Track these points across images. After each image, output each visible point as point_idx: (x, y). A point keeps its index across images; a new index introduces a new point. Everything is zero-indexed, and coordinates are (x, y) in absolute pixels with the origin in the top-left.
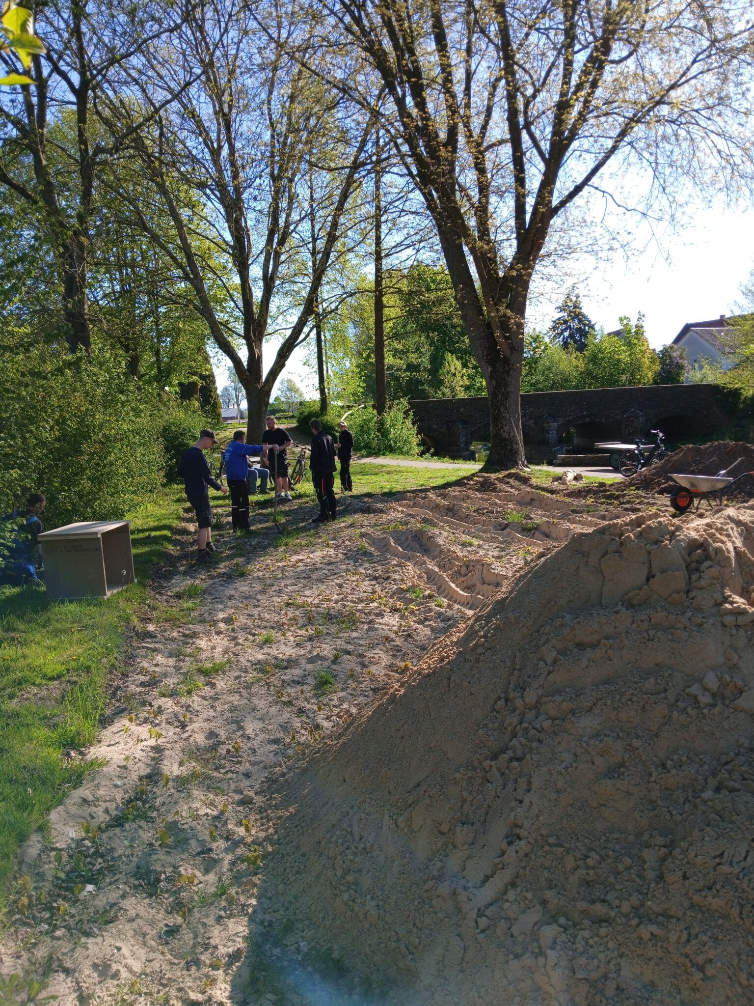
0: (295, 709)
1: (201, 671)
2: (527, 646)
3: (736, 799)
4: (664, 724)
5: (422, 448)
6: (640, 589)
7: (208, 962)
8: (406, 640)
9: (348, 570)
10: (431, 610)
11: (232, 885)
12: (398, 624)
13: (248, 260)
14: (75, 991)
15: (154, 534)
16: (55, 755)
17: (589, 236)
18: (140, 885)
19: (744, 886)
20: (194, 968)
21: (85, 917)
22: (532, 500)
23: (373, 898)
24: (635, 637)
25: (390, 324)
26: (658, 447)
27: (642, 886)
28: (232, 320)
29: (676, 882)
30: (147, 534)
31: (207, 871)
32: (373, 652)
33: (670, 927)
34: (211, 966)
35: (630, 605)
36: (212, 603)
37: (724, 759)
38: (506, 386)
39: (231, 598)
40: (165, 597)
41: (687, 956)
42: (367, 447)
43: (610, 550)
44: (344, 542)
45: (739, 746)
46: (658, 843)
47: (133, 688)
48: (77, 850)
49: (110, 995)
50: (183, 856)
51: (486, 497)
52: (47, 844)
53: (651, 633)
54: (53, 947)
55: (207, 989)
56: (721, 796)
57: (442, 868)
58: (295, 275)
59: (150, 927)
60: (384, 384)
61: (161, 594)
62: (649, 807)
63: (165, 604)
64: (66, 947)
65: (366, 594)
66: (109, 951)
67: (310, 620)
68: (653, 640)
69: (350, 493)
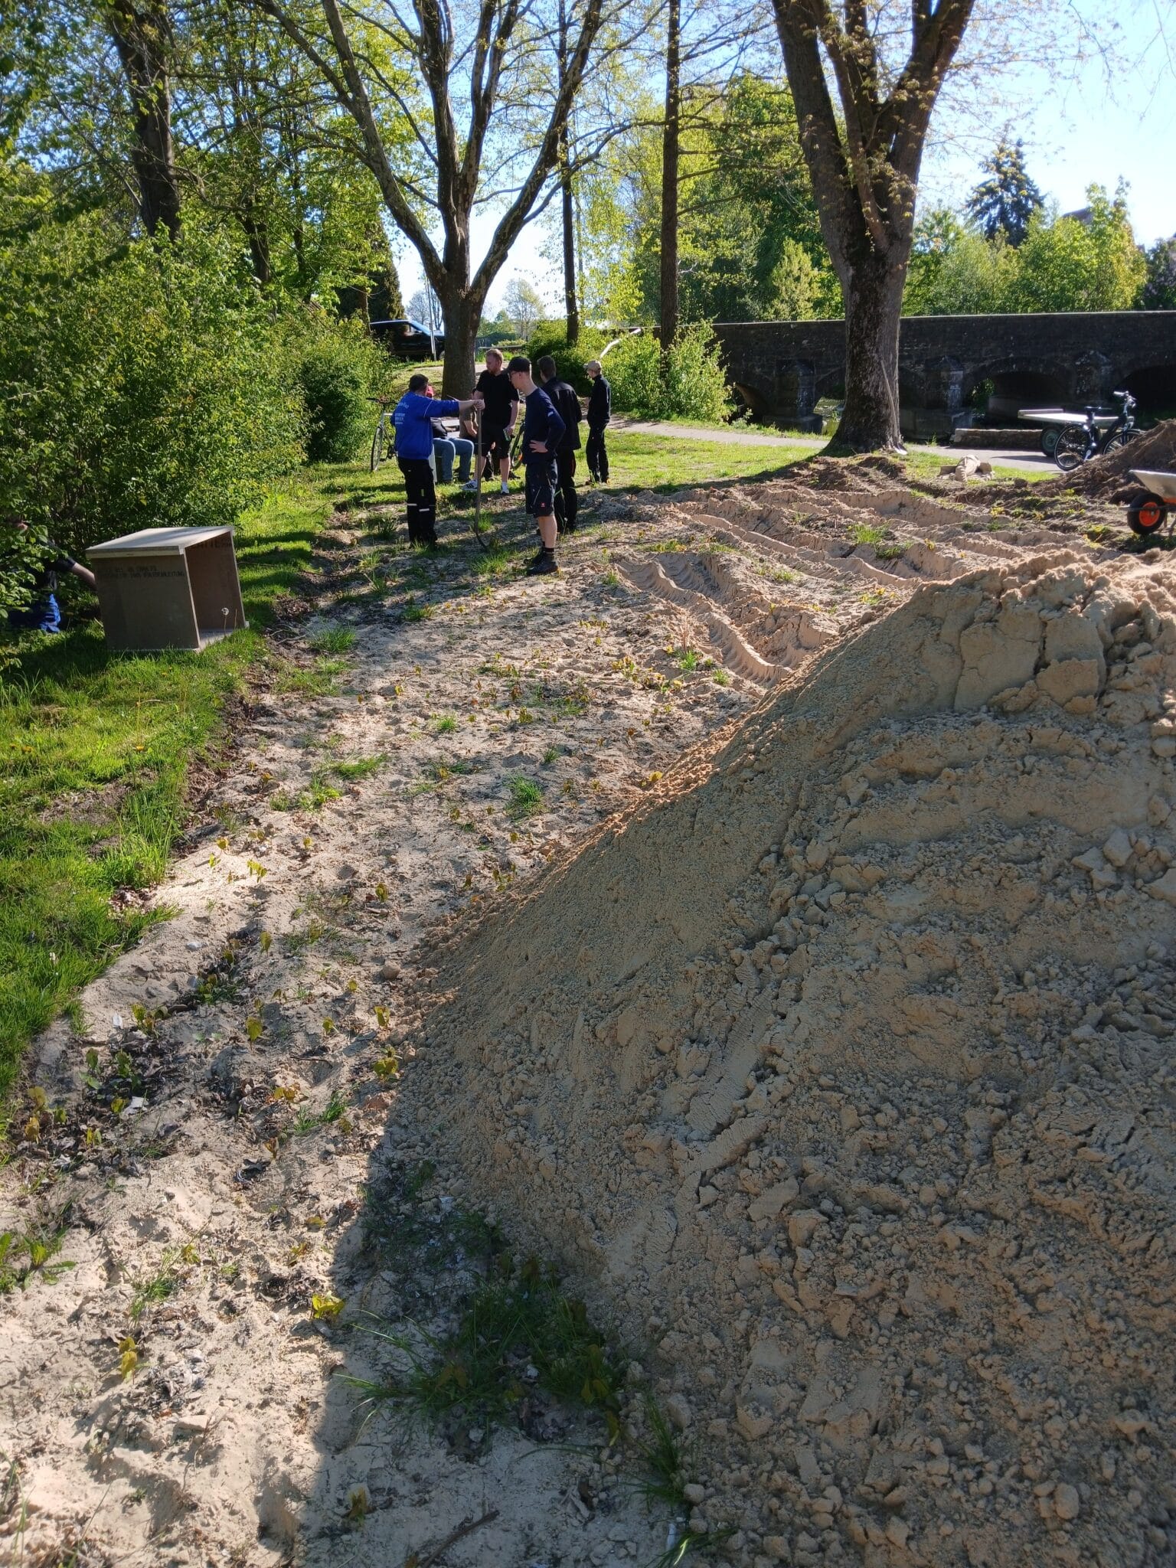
0: (477, 837)
1: (340, 772)
2: (822, 772)
3: (1129, 1042)
4: (1030, 913)
5: (735, 408)
6: (1021, 685)
7: (302, 1219)
8: (661, 735)
9: (585, 617)
10: (706, 689)
11: (350, 1103)
12: (652, 710)
13: (446, 64)
14: (102, 1256)
15: (284, 546)
16: (103, 899)
17: (1043, 29)
18: (214, 1099)
19: (1118, 1182)
20: (282, 1226)
21: (125, 1147)
22: (901, 505)
23: (550, 1141)
24: (1001, 766)
25: (690, 184)
26: (1123, 421)
27: (958, 1164)
28: (422, 174)
29: (1012, 1164)
30: (272, 546)
31: (317, 1081)
32: (608, 752)
33: (991, 1233)
34: (307, 1224)
35: (1000, 712)
36: (367, 663)
37: (1120, 974)
38: (877, 303)
39: (396, 656)
40: (295, 651)
41: (1011, 1279)
42: (642, 404)
43: (978, 615)
44: (582, 570)
45: (1148, 957)
46: (992, 1101)
47: (232, 796)
48: (126, 1047)
49: (153, 1264)
50: (283, 1058)
51: (825, 498)
52: (77, 1037)
53: (1030, 760)
54: (75, 1190)
55: (299, 1259)
56: (1103, 1036)
57: (655, 1106)
58: (529, 93)
59: (221, 1164)
60: (674, 293)
61: (287, 645)
62: (987, 1042)
63: (294, 662)
64: (93, 1191)
65: (608, 658)
66: (155, 1199)
67: (515, 698)
68: (1029, 773)
69: (603, 486)
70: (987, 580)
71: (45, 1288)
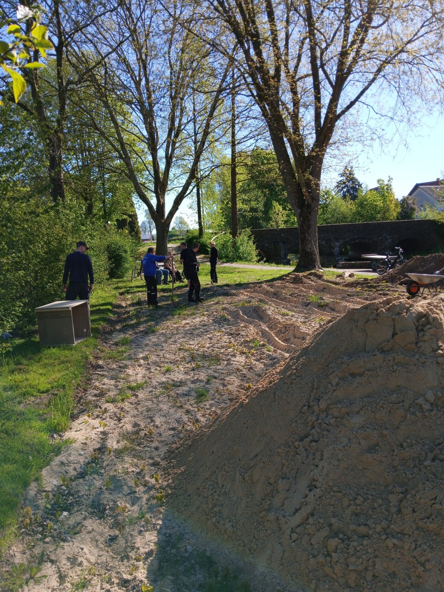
0: (184, 410)
1: (130, 388)
4: (402, 421)
5: (259, 258)
6: (389, 341)
7: (134, 557)
8: (249, 371)
9: (215, 329)
10: (264, 353)
11: (147, 512)
12: (244, 361)
13: (157, 146)
14: (57, 573)
15: (102, 308)
16: (45, 436)
17: (359, 132)
18: (94, 512)
20: (126, 560)
21: (62, 530)
22: (324, 288)
23: (230, 521)
24: (385, 370)
25: (240, 184)
26: (399, 257)
27: (388, 516)
28: (147, 182)
29: (408, 514)
30: (98, 308)
31: (133, 504)
32: (230, 377)
33: (405, 541)
34: (135, 559)
35: (383, 351)
36: (136, 348)
37: (438, 441)
38: (309, 221)
39: (147, 345)
40: (109, 345)
41: (414, 557)
42: (226, 257)
43: (370, 318)
44: (213, 313)
46: (398, 491)
47: (90, 398)
48: (58, 492)
49: (77, 576)
50: (120, 496)
51: (296, 286)
52: (40, 488)
53: (395, 367)
54: (44, 547)
55: (133, 573)
56: (435, 463)
57: (270, 504)
58: (184, 155)
59: (100, 537)
60: (236, 219)
61: (106, 343)
62: (393, 470)
63: (109, 349)
64: (51, 548)
65: (225, 344)
66: (76, 550)
67: (193, 358)
68: (395, 372)
69: (215, 284)
70: (372, 306)
71: (35, 586)
